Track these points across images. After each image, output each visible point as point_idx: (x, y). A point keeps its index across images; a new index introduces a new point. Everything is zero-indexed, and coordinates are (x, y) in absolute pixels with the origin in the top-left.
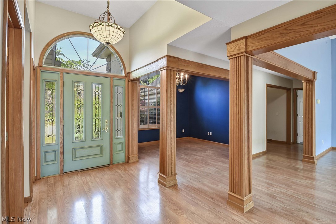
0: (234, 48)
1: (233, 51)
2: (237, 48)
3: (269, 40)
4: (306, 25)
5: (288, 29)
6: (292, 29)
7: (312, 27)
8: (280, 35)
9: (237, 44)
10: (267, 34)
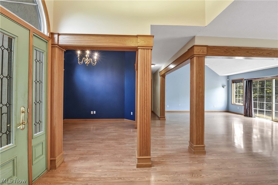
0: (199, 50)
1: (199, 52)
2: (202, 51)
3: (219, 52)
4: (234, 51)
5: (228, 50)
6: (229, 51)
7: (237, 53)
8: (224, 52)
9: (202, 48)
10: (218, 49)
